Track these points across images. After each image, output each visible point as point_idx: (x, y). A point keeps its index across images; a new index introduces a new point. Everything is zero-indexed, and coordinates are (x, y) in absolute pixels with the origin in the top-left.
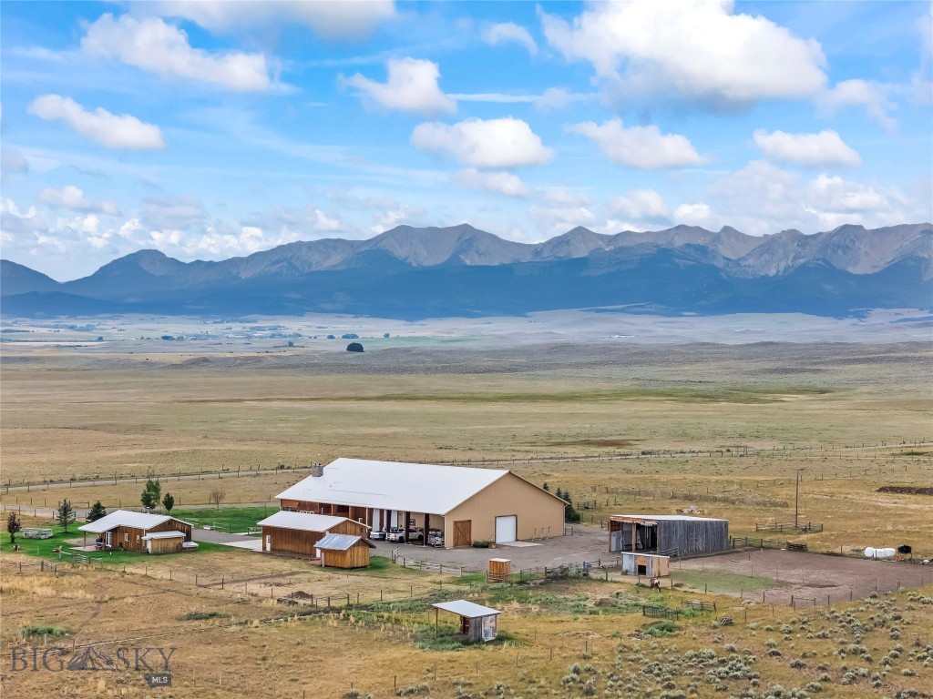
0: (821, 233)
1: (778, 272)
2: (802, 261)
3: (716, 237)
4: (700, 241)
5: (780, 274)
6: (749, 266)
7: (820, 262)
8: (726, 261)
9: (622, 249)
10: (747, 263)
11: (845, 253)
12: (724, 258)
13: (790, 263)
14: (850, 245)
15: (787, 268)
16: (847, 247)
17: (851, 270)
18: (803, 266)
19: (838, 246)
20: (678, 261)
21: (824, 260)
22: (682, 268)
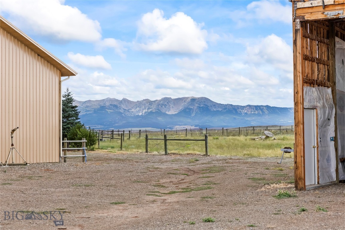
0: (157, 100)
1: (142, 114)
2: (151, 110)
3: (121, 102)
4: (115, 103)
5: (143, 114)
6: (132, 112)
7: (157, 110)
8: (124, 110)
9: (87, 107)
10: (132, 111)
11: (165, 107)
12: (123, 109)
13: (146, 110)
14: (167, 104)
15: (145, 112)
16: (166, 105)
17: (167, 113)
18: (151, 112)
19: (163, 105)
20: (107, 110)
21: (158, 109)
22: (109, 113)
